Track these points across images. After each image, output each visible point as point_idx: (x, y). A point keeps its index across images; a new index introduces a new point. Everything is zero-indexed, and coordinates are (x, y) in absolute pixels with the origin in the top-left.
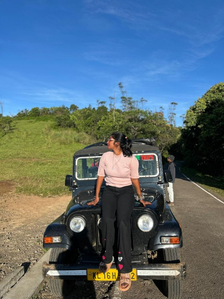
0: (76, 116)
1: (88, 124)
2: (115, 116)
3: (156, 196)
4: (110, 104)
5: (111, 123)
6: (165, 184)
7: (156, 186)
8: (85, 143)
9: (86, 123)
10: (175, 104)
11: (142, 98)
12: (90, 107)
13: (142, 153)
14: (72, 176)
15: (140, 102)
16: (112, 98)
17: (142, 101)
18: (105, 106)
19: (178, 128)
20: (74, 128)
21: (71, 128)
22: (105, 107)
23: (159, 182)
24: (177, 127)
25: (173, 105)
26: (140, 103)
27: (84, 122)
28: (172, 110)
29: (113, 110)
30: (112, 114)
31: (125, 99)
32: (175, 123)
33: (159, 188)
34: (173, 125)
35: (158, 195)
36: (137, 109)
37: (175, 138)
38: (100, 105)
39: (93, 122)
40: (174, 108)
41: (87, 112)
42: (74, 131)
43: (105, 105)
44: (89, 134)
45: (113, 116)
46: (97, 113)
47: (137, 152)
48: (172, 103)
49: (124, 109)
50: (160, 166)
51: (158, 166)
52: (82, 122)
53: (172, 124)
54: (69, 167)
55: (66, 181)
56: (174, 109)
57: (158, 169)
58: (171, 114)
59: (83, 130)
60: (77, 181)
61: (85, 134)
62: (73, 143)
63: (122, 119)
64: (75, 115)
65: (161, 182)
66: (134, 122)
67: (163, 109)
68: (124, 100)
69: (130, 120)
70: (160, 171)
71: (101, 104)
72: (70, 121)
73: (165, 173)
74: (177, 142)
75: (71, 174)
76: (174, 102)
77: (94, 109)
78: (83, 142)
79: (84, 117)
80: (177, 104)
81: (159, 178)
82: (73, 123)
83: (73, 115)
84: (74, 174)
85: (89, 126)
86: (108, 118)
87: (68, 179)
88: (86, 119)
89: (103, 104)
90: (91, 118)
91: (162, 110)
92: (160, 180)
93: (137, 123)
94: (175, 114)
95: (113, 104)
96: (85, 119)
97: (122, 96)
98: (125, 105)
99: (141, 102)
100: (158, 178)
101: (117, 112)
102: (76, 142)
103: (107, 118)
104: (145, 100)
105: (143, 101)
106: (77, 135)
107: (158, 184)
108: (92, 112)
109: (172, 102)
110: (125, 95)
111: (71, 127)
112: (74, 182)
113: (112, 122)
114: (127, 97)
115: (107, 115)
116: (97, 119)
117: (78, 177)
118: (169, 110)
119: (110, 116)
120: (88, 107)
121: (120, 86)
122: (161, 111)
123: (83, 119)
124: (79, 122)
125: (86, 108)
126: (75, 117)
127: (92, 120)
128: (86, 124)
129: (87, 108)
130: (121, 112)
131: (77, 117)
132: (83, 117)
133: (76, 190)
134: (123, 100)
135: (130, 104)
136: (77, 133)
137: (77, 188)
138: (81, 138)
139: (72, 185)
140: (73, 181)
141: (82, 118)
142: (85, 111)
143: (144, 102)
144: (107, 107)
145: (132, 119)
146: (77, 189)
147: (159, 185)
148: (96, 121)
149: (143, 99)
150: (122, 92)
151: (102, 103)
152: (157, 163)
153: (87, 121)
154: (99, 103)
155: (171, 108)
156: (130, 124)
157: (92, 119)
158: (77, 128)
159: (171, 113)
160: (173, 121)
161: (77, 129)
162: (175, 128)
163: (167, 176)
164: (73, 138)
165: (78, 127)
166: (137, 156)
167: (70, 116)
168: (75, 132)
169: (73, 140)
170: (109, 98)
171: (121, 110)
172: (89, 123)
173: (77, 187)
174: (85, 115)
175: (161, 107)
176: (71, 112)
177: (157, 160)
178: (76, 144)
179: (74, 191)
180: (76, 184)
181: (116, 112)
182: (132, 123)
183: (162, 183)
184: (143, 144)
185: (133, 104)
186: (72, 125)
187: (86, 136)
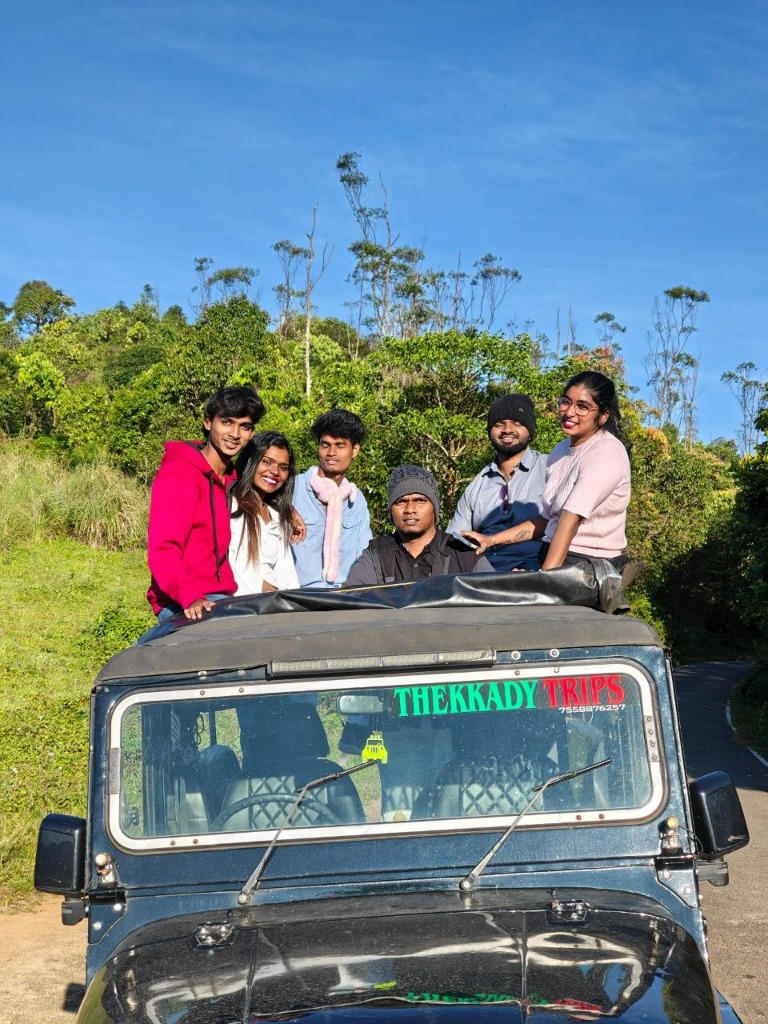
0: (60, 356)
1: (135, 412)
2: (315, 362)
3: (655, 951)
4: (280, 289)
5: (293, 409)
6: (704, 869)
7: (649, 882)
8: (116, 543)
9: (121, 405)
10: (692, 295)
11: (489, 259)
12: (152, 303)
13: (553, 662)
14: (81, 823)
15: (474, 283)
16: (296, 252)
17: (485, 275)
18: (251, 299)
19: (708, 450)
20: (43, 440)
21: (22, 440)
22: (254, 310)
23: (665, 852)
24: (705, 444)
25: (679, 305)
26: (479, 289)
27: (111, 397)
28: (674, 332)
29: (303, 327)
30: (291, 348)
31: (377, 259)
32: (690, 420)
33: (667, 894)
34: (682, 428)
35: (664, 943)
36: (461, 328)
37: (696, 511)
38: (220, 295)
39: (174, 400)
40: (687, 323)
41: (131, 331)
42: (42, 456)
43: (251, 293)
44: (142, 480)
45: (302, 365)
46: (202, 347)
47: (516, 655)
48: (675, 294)
49: (368, 322)
50: (670, 747)
51: (654, 751)
52: (99, 400)
53: (674, 421)
54: (13, 707)
55: (44, 853)
56: (684, 330)
57: (656, 767)
58: (670, 362)
59: (103, 453)
60: (117, 854)
61: (113, 476)
62: (38, 538)
63: (358, 388)
64: (50, 355)
65: (679, 851)
66: (441, 409)
67: (616, 327)
68: (375, 266)
69: (417, 398)
70: (667, 782)
71: (221, 283)
72: (17, 392)
73: (703, 794)
74: (709, 541)
75: (81, 811)
76: (686, 285)
77: (175, 312)
78: (104, 535)
79: (111, 366)
80: (703, 298)
81: (663, 827)
82: (39, 404)
83: (36, 355)
84: (97, 806)
85: (144, 426)
86: (273, 380)
87: (56, 838)
88: (123, 380)
89: (238, 288)
90: (157, 377)
91: (609, 332)
92: (673, 844)
93: (463, 417)
94: (691, 362)
95: (298, 285)
96: (117, 379)
97: (359, 238)
98: (378, 293)
99: (480, 281)
100: (656, 823)
101: (323, 337)
102: (56, 530)
103: (265, 380)
104: (506, 272)
105: (497, 273)
106: (65, 482)
107: (659, 865)
108: (161, 338)
109: (671, 286)
110: (379, 238)
111: (22, 434)
112: (102, 867)
113: (297, 403)
114: (390, 245)
115: (262, 356)
116: (199, 382)
117: (125, 827)
118: (656, 335)
119: (282, 361)
120: (138, 300)
121: (346, 172)
122: (606, 338)
123: (106, 379)
124: (78, 399)
125: (122, 308)
126: (46, 363)
127: (163, 389)
128: (127, 416)
129: (130, 307)
130: (353, 340)
131: (62, 367)
132: (103, 364)
133: (110, 919)
134: (365, 267)
135: (412, 291)
136: (64, 473)
137: (117, 907)
138: (92, 503)
139: (81, 884)
140: (92, 857)
141: (97, 375)
142: (117, 326)
143: (499, 280)
144: (263, 307)
145: (432, 390)
146: (121, 913)
147: (666, 874)
148: (190, 393)
149: (495, 265)
150: (362, 211)
151: (228, 277)
152: (650, 726)
153: (131, 394)
154: (211, 281)
155: (664, 325)
156: (416, 421)
157: (166, 379)
158: (62, 438)
159: (666, 355)
160: (679, 404)
161: (66, 447)
162: (693, 452)
163: (714, 816)
164: (38, 502)
165: (72, 435)
166: (517, 681)
167: (17, 358)
168: (47, 465)
169: (37, 518)
170: (277, 248)
171: (355, 326)
172: (142, 407)
173: (121, 898)
174: (118, 351)
175: (608, 317)
176: (25, 335)
177: (648, 710)
178: (53, 545)
179: (97, 926)
180: (109, 879)
181: (320, 341)
182: (430, 419)
183: (687, 864)
184: (543, 598)
185: (429, 292)
186: (29, 420)
187: (126, 493)
